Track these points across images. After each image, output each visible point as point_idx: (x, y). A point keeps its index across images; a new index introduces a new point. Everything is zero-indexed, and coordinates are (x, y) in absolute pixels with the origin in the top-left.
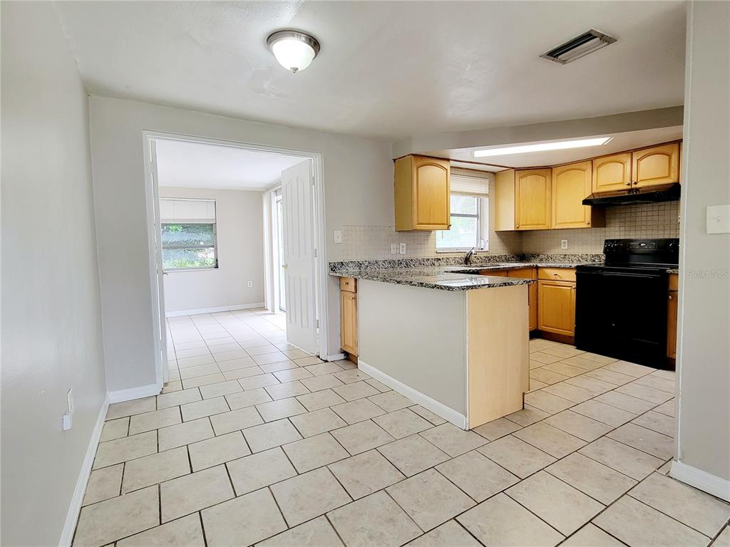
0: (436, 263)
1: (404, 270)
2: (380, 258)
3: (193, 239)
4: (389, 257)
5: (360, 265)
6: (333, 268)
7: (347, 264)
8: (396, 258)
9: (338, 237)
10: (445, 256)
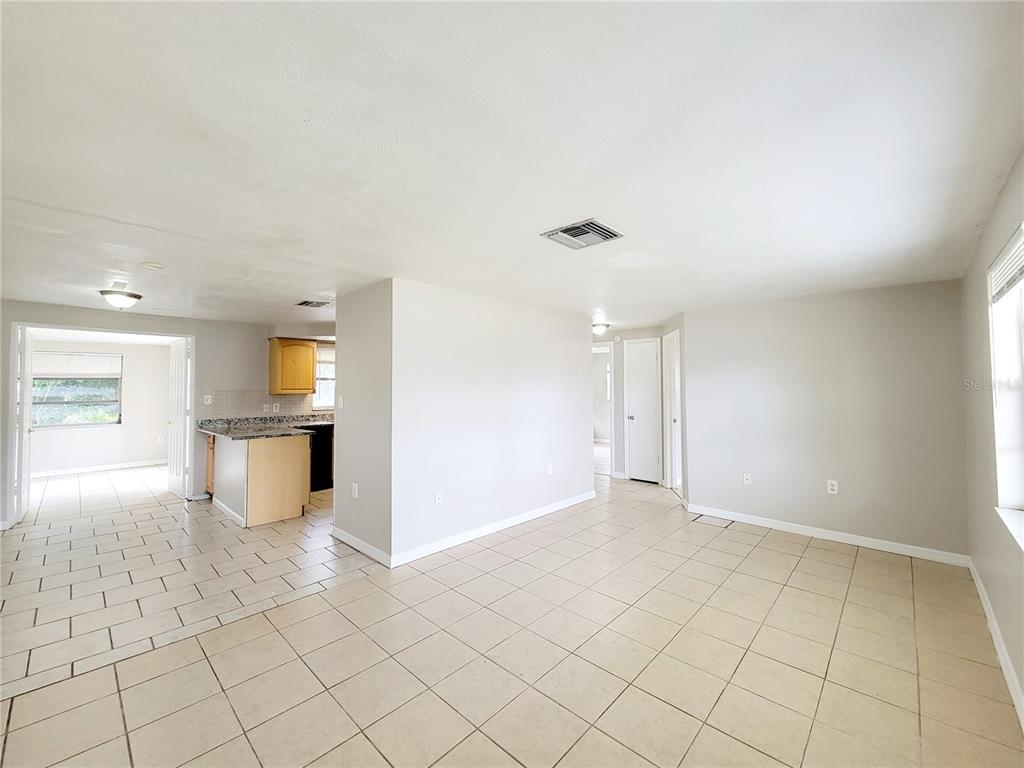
0: (311, 419)
1: (276, 425)
2: (251, 415)
3: (91, 394)
4: (260, 416)
5: (229, 422)
6: (201, 425)
7: (216, 422)
8: (268, 416)
9: (208, 400)
10: (319, 413)
